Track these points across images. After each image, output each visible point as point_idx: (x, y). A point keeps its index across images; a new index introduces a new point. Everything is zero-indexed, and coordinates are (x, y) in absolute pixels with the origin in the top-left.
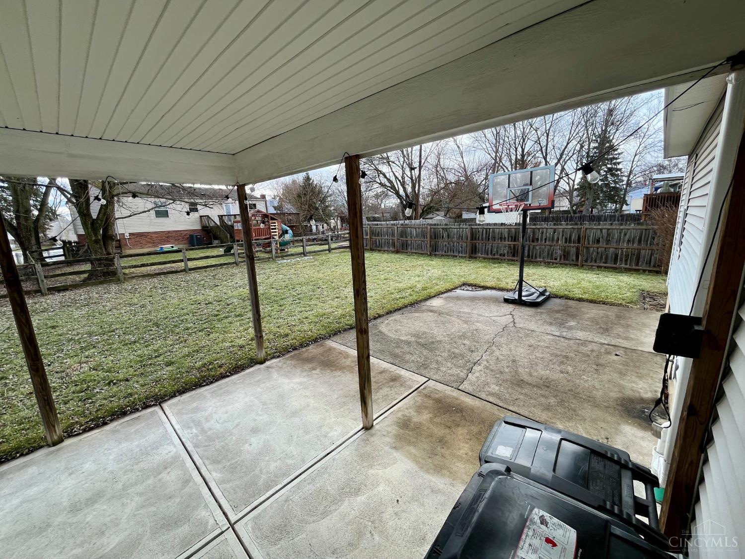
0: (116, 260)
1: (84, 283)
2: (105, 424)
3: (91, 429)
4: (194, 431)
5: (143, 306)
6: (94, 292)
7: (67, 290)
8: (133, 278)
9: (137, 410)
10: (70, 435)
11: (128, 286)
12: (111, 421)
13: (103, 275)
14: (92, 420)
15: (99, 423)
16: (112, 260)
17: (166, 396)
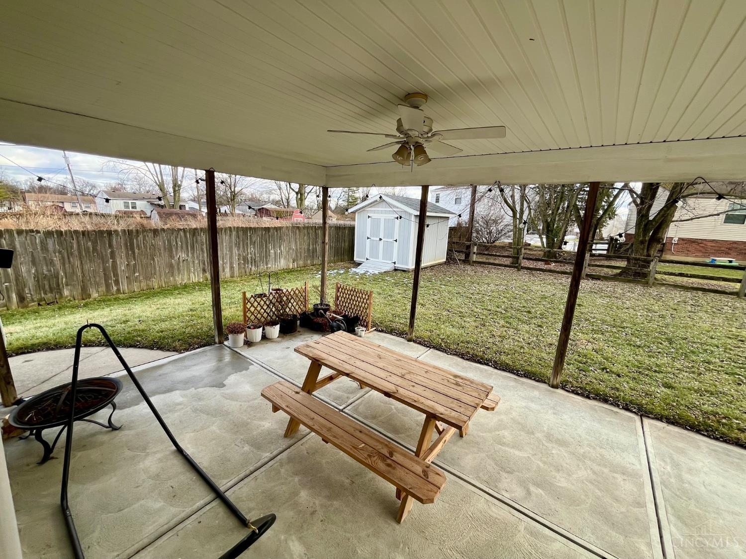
0: (652, 264)
1: (614, 278)
2: (588, 397)
3: (578, 394)
4: (669, 468)
5: (662, 317)
6: (620, 288)
7: (599, 279)
8: (663, 285)
9: (618, 406)
10: (563, 388)
11: (654, 291)
12: (594, 399)
13: (634, 275)
14: (581, 388)
15: (585, 393)
16: (649, 262)
17: (652, 413)
